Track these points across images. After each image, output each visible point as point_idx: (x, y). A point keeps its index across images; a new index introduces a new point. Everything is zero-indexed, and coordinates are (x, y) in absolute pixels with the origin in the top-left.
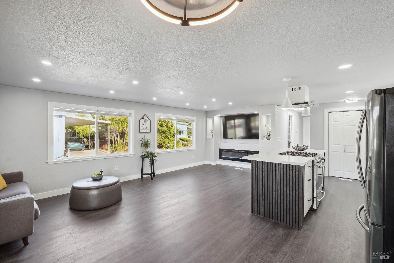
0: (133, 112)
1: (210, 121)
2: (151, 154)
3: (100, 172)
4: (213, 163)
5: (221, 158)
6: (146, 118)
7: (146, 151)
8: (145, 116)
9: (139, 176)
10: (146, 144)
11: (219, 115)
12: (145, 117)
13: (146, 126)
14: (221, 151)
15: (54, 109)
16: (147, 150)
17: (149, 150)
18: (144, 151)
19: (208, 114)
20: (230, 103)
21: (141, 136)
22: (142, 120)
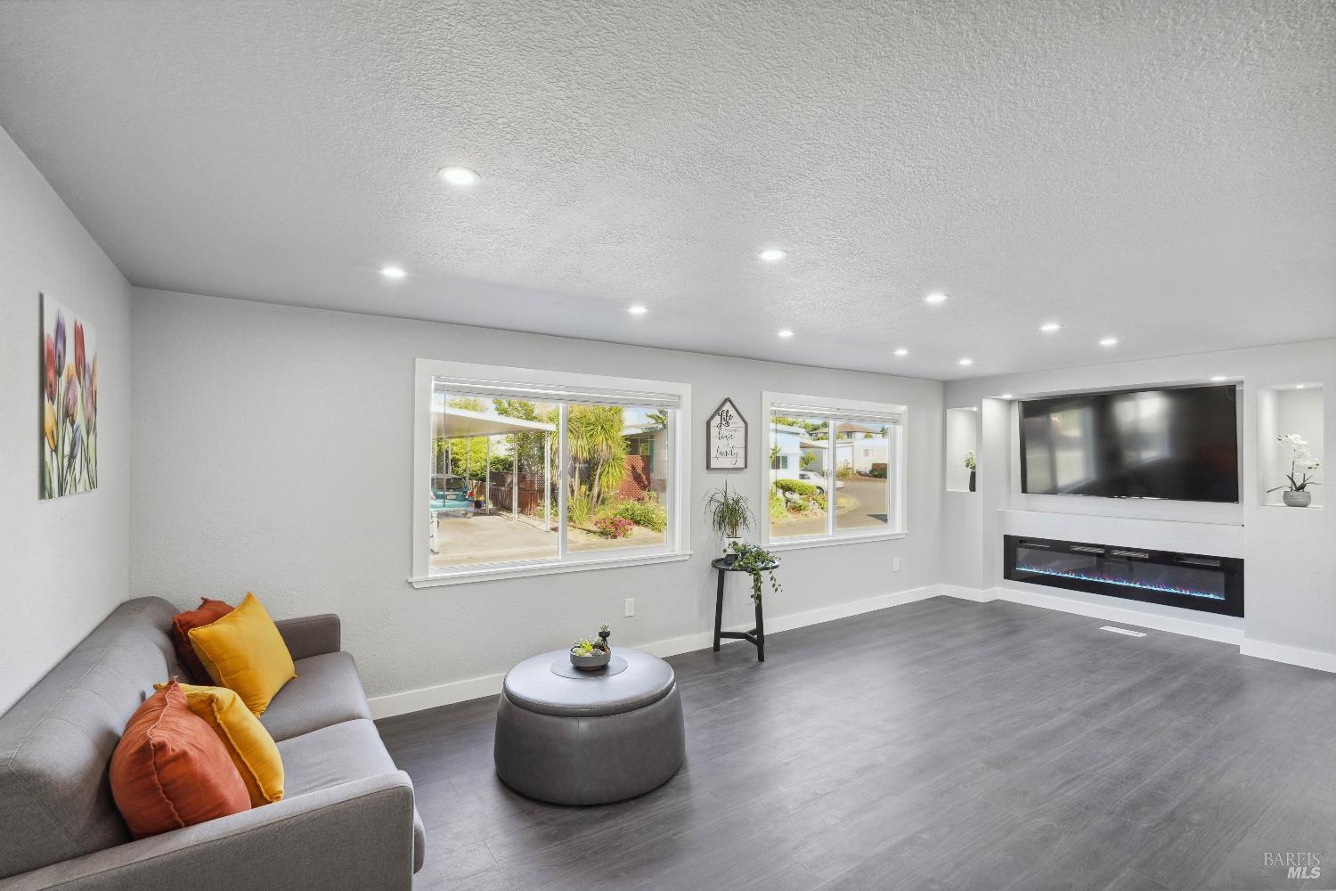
0: (685, 390)
1: (959, 423)
2: (760, 556)
3: (601, 634)
4: (980, 595)
5: (1010, 573)
6: (732, 412)
7: (735, 544)
8: (728, 404)
9: (705, 640)
10: (729, 515)
11: (1008, 396)
12: (728, 406)
13: (731, 443)
14: (1013, 545)
15: (433, 383)
16: (740, 542)
17: (745, 538)
18: (724, 545)
19: (953, 391)
20: (1108, 342)
21: (714, 483)
22: (717, 419)
